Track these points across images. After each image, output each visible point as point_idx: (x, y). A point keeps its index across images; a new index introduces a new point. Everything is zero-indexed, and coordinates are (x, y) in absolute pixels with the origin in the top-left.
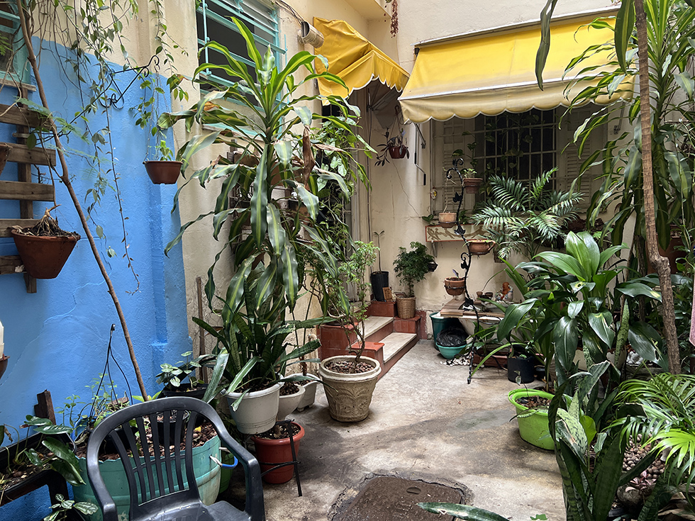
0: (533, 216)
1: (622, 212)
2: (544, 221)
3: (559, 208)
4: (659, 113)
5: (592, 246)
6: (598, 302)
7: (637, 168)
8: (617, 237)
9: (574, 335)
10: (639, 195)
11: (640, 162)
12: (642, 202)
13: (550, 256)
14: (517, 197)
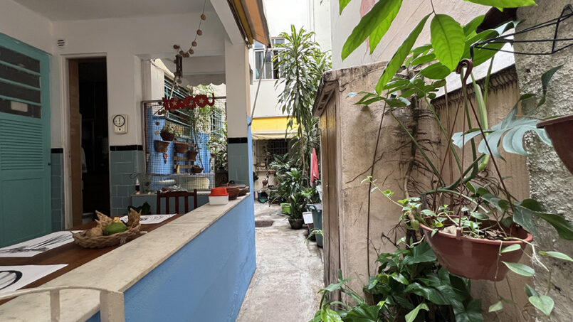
0: (284, 164)
3: (290, 162)
5: (296, 170)
13: (288, 173)
14: (280, 160)
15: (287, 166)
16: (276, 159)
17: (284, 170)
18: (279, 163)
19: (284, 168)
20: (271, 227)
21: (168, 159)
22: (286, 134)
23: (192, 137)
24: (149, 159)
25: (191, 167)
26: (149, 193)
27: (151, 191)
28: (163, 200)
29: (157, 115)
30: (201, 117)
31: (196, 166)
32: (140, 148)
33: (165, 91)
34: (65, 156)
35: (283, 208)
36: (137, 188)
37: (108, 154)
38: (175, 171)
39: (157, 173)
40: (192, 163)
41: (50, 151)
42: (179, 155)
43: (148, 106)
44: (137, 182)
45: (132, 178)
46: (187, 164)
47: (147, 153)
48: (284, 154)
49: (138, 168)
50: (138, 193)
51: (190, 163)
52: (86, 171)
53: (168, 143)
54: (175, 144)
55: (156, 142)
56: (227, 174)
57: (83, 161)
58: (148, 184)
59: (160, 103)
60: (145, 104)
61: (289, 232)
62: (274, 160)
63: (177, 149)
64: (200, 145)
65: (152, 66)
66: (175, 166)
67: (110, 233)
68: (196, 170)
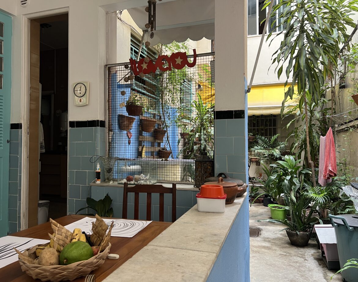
0: (272, 150)
1: (301, 150)
2: (275, 152)
3: (280, 147)
4: (311, 120)
5: (293, 159)
6: (295, 176)
7: (305, 137)
8: (299, 157)
9: (289, 184)
10: (306, 145)
11: (306, 135)
12: (307, 147)
13: (280, 162)
14: (266, 143)
15: (276, 152)
16: (260, 142)
17: (272, 159)
18: (265, 148)
19: (272, 155)
20: (258, 239)
21: (133, 140)
22: (283, 107)
23: (159, 112)
24: (113, 139)
25: (157, 149)
26: (111, 182)
27: (114, 180)
28: (131, 196)
29: (123, 82)
30: (170, 87)
31: (163, 149)
32: (102, 124)
33: (132, 53)
34: (24, 132)
35: (272, 211)
36: (98, 175)
37: (67, 131)
38: (139, 154)
39: (121, 157)
40: (159, 145)
41: (9, 127)
42: (145, 134)
43: (113, 71)
44: (98, 167)
45: (92, 163)
46: (153, 145)
47: (110, 130)
48: (271, 135)
49: (99, 150)
50: (98, 182)
51: (156, 144)
52: (44, 151)
53: (133, 119)
54: (141, 121)
55: (121, 117)
56: (212, 162)
57: (41, 138)
58: (110, 170)
59: (126, 67)
60: (109, 68)
61: (287, 250)
62: (257, 143)
63: (143, 126)
64: (168, 122)
65: (118, 20)
66: (140, 149)
67: (69, 261)
68: (163, 154)
